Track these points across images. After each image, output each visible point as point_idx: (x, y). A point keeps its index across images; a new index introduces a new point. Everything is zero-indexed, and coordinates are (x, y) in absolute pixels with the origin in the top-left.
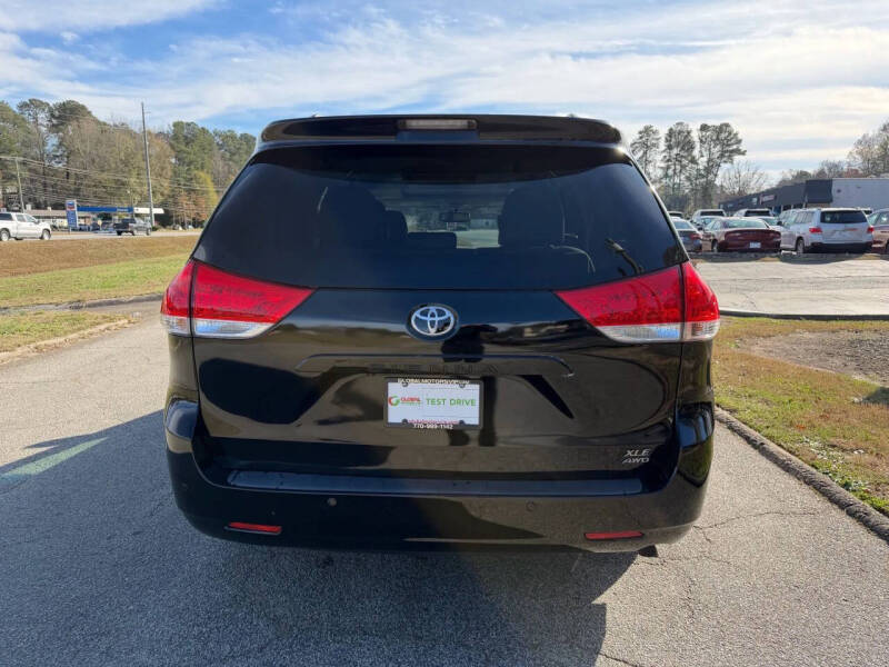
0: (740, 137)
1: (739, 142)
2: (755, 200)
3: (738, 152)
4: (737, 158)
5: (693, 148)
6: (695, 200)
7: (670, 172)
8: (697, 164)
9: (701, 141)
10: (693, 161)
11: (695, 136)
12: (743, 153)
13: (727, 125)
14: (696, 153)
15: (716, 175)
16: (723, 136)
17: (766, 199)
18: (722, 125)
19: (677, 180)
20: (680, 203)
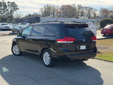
0: (17, 5)
1: (17, 6)
2: (24, 20)
3: (17, 9)
4: (17, 10)
5: (7, 7)
6: (9, 19)
7: (2, 12)
8: (8, 11)
9: (8, 6)
10: (7, 10)
11: (7, 4)
12: (19, 9)
13: (14, 2)
14: (8, 8)
15: (13, 14)
16: (14, 5)
17: (27, 20)
18: (13, 2)
19: (4, 15)
20: (5, 20)
